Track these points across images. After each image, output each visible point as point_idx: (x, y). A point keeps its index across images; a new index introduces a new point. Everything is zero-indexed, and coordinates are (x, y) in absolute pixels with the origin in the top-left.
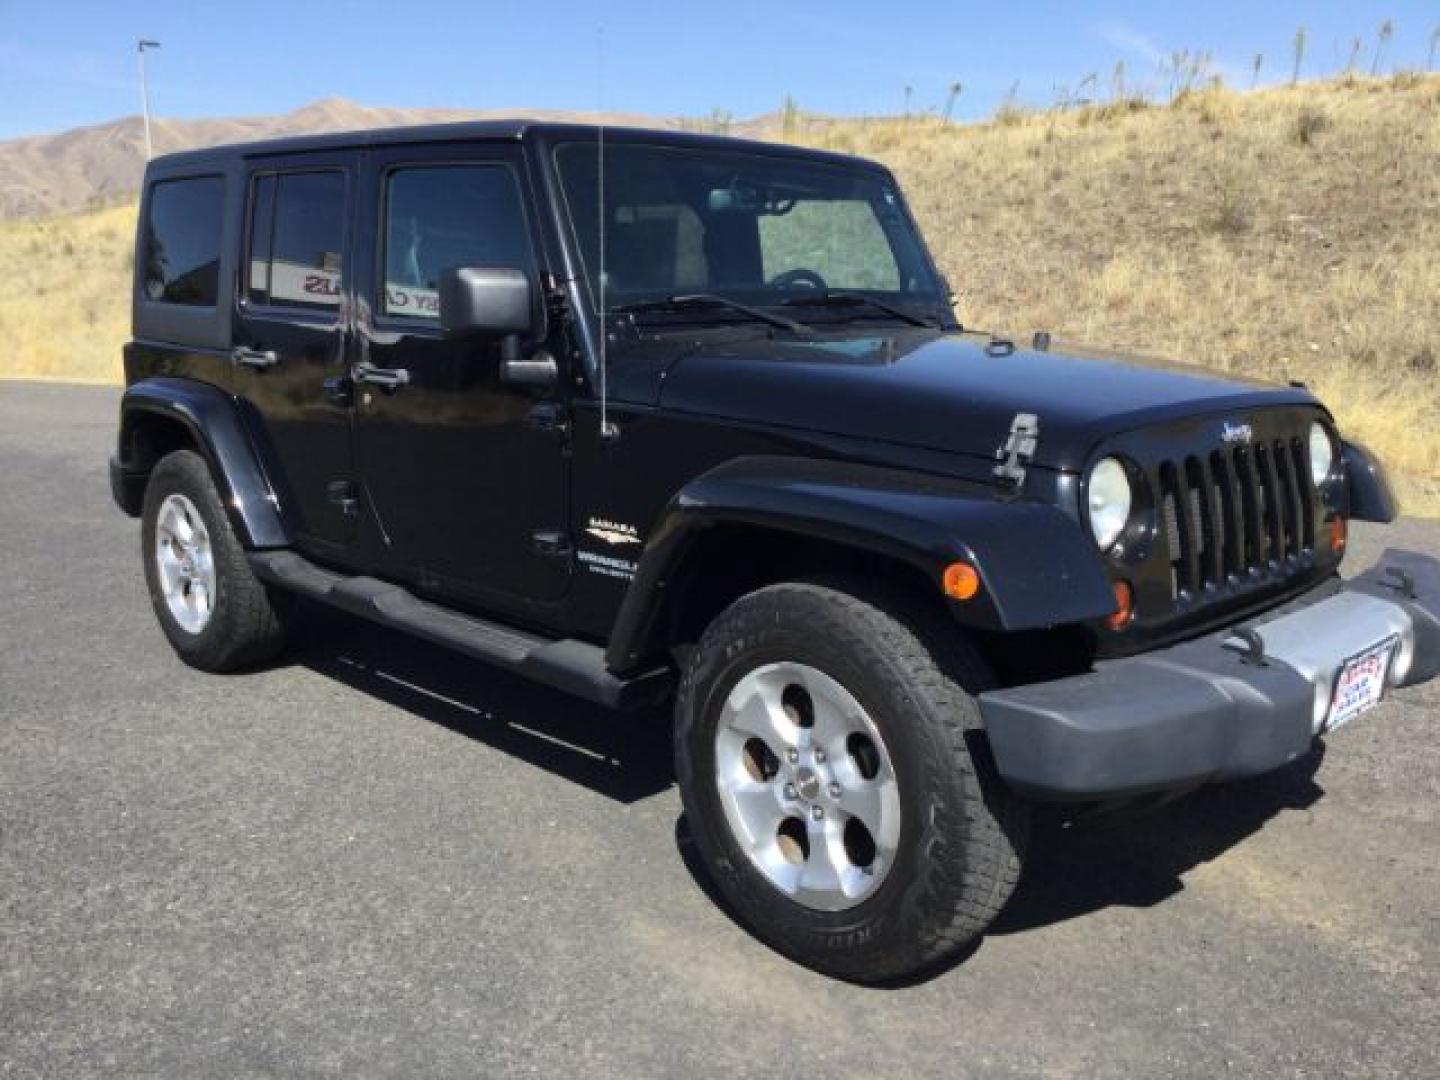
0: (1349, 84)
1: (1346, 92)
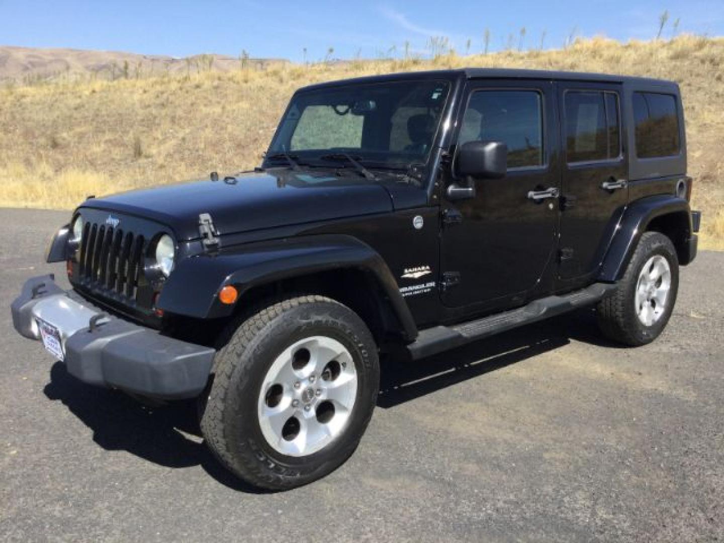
0: (510, 55)
1: (509, 58)
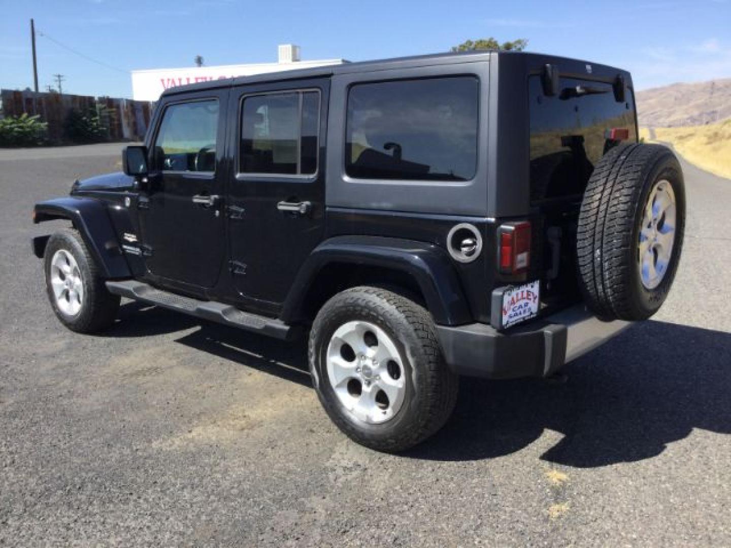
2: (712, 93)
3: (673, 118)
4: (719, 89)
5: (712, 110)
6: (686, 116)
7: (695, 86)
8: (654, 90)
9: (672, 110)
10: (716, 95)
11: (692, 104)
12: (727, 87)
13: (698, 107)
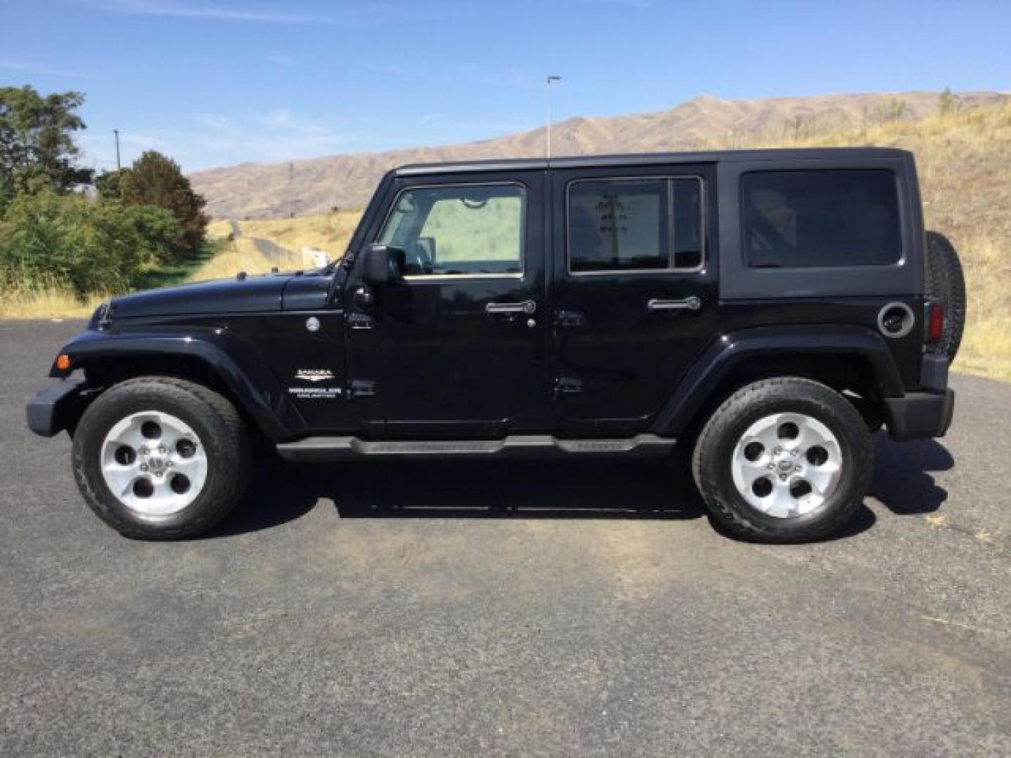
2: (292, 178)
3: (251, 207)
4: (299, 173)
5: (294, 198)
6: (265, 206)
7: (271, 167)
8: (220, 171)
9: (246, 197)
10: (297, 179)
11: (270, 190)
12: (308, 170)
13: (278, 194)
